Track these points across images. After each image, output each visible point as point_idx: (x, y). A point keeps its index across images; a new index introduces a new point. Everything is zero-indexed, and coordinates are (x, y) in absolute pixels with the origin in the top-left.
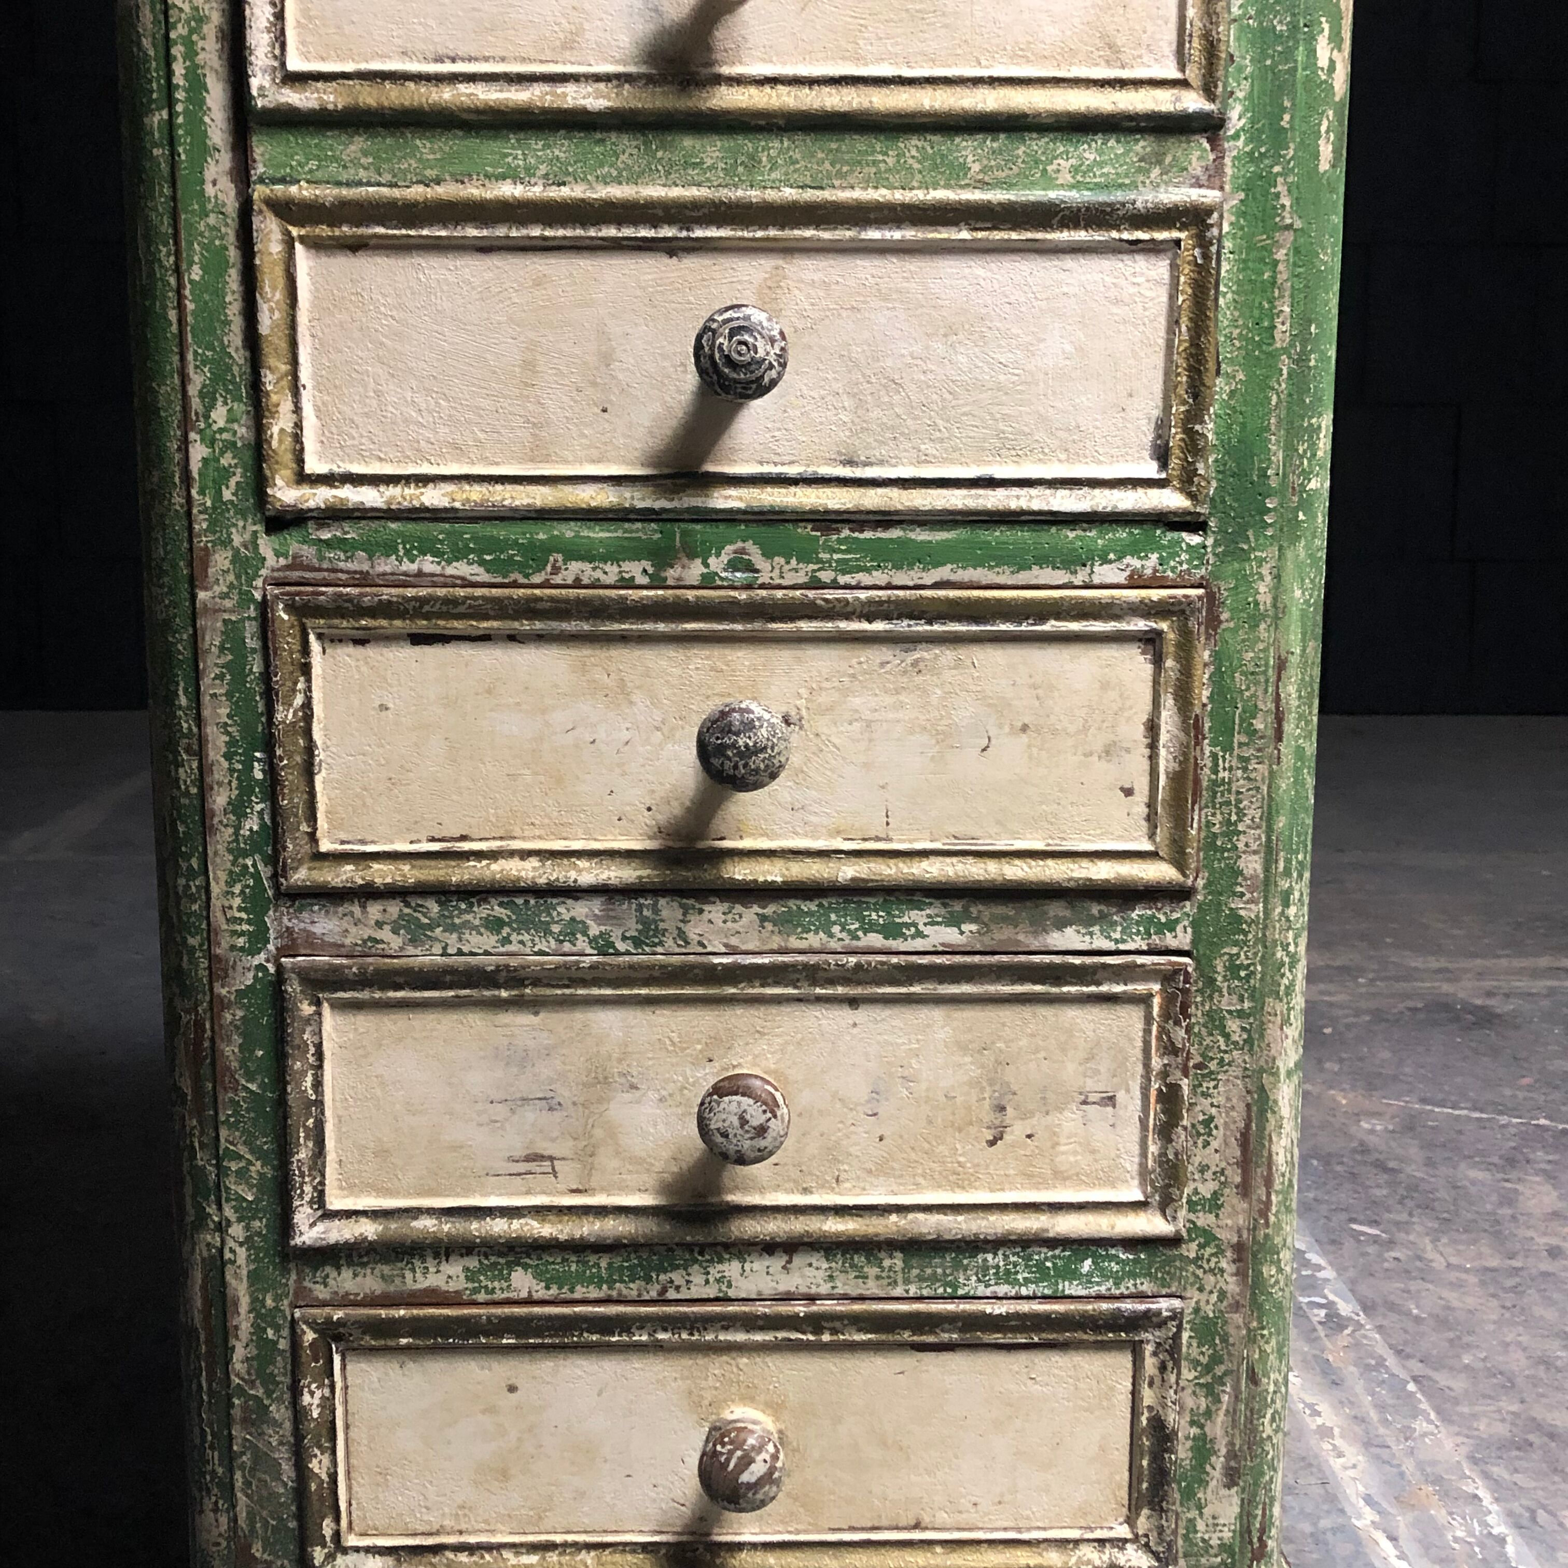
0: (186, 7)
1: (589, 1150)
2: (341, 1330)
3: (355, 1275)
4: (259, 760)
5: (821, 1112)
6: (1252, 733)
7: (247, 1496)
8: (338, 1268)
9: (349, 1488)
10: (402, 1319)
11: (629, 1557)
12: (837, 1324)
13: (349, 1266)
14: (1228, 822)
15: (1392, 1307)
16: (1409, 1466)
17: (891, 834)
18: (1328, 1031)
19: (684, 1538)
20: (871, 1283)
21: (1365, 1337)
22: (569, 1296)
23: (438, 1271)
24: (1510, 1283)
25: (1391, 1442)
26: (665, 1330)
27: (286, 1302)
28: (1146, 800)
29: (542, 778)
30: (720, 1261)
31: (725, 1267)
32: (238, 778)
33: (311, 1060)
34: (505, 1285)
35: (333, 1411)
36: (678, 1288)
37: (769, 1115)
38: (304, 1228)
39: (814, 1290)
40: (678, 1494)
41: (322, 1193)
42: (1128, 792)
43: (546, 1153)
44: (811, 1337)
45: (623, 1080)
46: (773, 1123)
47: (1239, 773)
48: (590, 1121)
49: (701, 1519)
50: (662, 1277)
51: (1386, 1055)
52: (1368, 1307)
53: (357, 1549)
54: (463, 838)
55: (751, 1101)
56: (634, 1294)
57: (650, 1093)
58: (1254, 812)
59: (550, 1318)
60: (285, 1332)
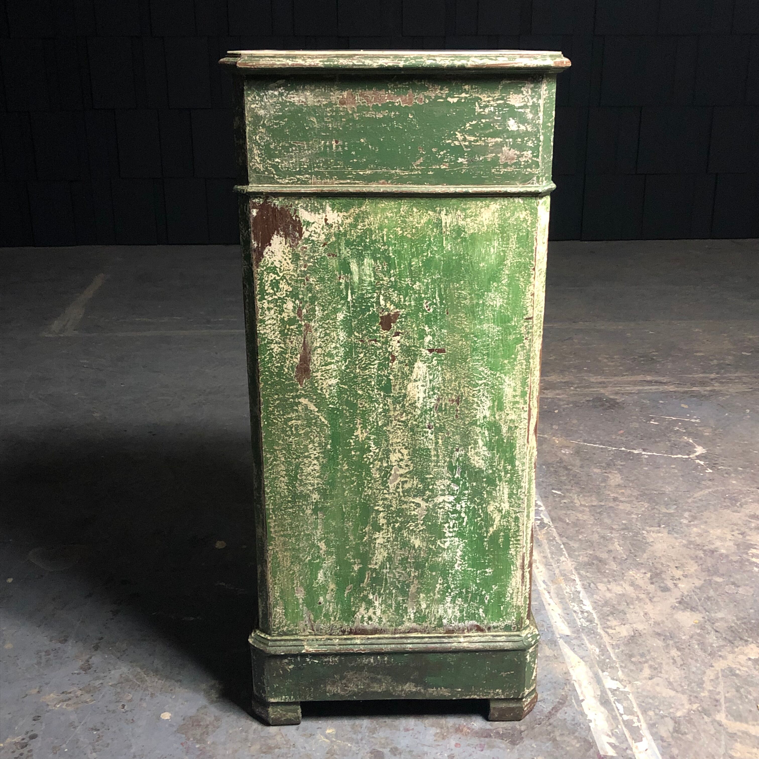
15: (561, 520)
16: (557, 571)
18: (556, 411)
21: (551, 530)
24: (598, 511)
25: (553, 564)
51: (575, 422)
52: (553, 520)
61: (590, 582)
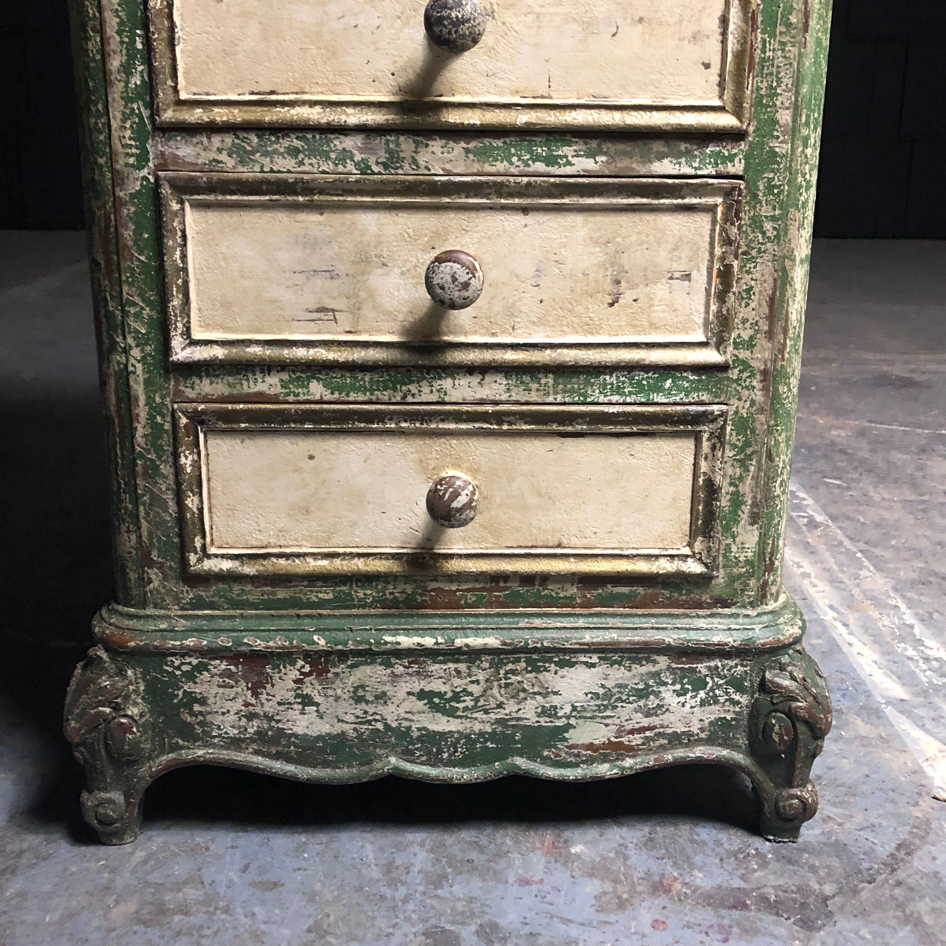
1: (357, 305)
2: (203, 417)
3: (211, 383)
4: (139, 36)
5: (503, 283)
6: (789, 25)
7: (147, 521)
8: (201, 378)
9: (211, 518)
10: (242, 411)
11: (384, 562)
12: (512, 418)
13: (208, 376)
14: (770, 87)
15: (848, 518)
16: (856, 591)
17: (552, 94)
18: (813, 388)
19: (418, 551)
20: (533, 393)
21: (831, 531)
22: (346, 399)
23: (263, 382)
24: (921, 507)
25: (846, 580)
26: (406, 421)
27: (168, 399)
28: (718, 72)
29: (323, 51)
30: (440, 379)
31: (442, 382)
32: (126, 48)
33: (179, 240)
34: (306, 391)
35: (200, 468)
36: (413, 395)
37: (470, 275)
38: (178, 350)
39: (498, 398)
40: (413, 524)
41: (188, 329)
42: (707, 66)
43: (330, 307)
44: (496, 427)
45: (378, 260)
46: (473, 281)
47: (780, 53)
48: (358, 286)
49: (428, 540)
50: (404, 388)
51: (848, 400)
52: (833, 518)
53: (216, 556)
54: (272, 93)
55: (459, 266)
56: (386, 399)
57: (395, 269)
58: (787, 81)
59: (334, 411)
60: (168, 419)
61: (931, 611)
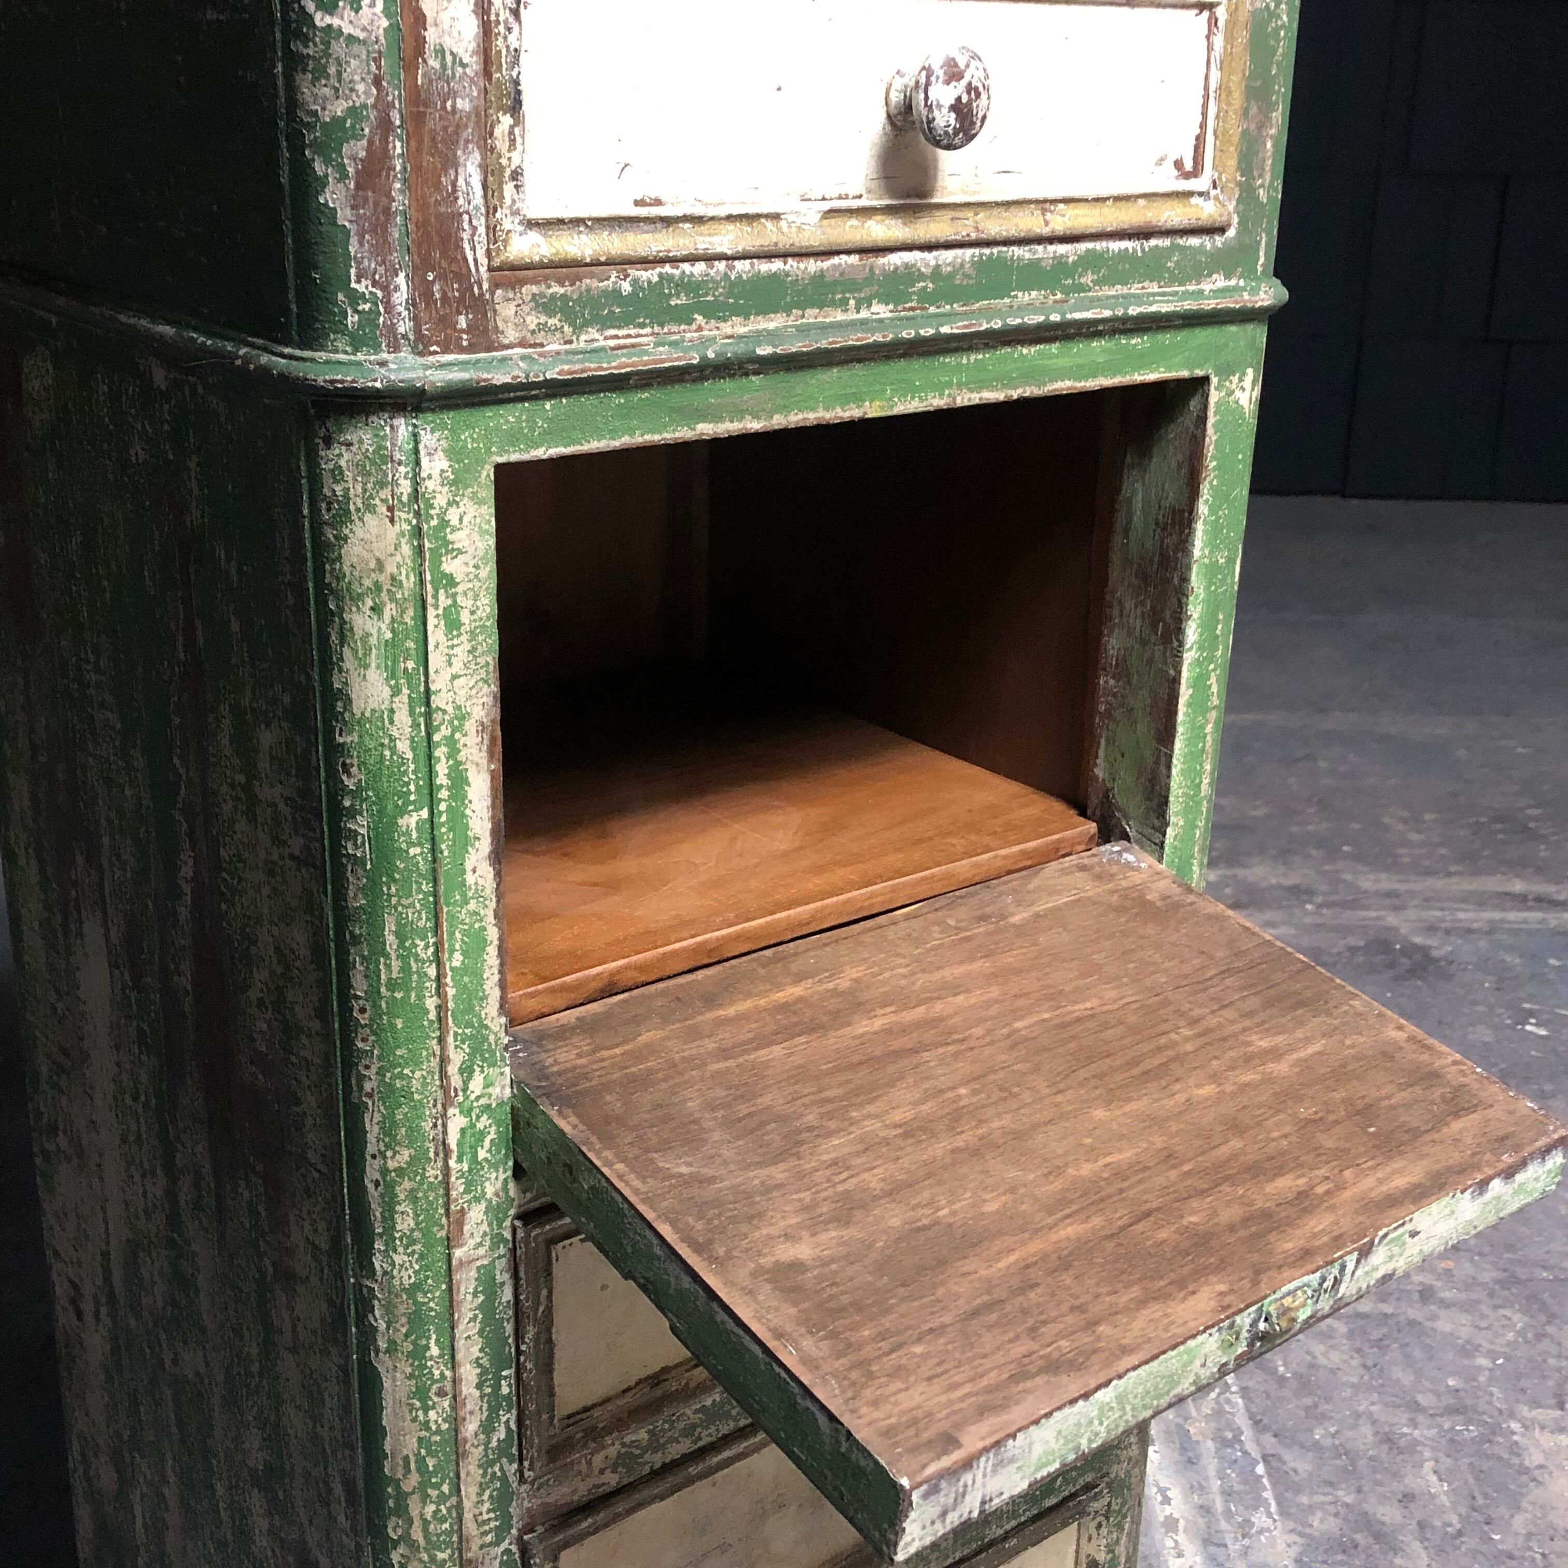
0: (450, 709)
4: (505, 1378)
45: (775, 1505)
48: (752, 1547)
57: (792, 1506)
